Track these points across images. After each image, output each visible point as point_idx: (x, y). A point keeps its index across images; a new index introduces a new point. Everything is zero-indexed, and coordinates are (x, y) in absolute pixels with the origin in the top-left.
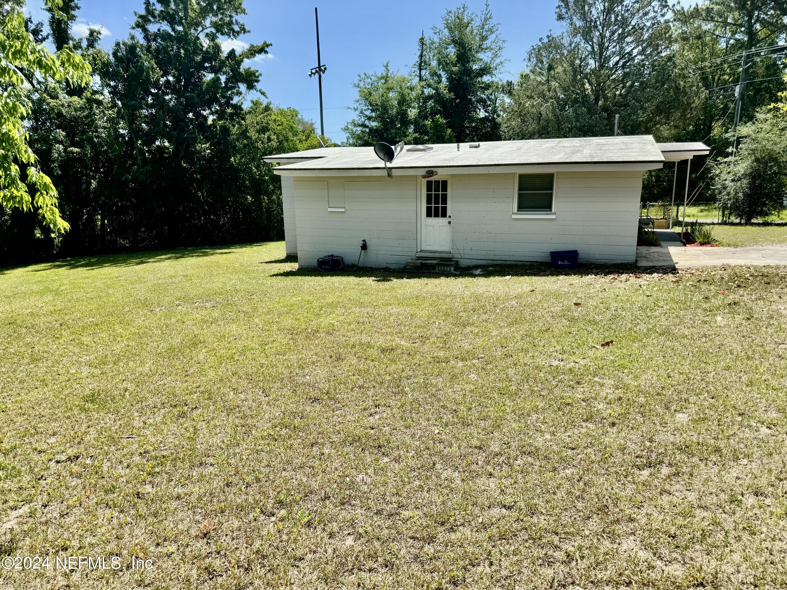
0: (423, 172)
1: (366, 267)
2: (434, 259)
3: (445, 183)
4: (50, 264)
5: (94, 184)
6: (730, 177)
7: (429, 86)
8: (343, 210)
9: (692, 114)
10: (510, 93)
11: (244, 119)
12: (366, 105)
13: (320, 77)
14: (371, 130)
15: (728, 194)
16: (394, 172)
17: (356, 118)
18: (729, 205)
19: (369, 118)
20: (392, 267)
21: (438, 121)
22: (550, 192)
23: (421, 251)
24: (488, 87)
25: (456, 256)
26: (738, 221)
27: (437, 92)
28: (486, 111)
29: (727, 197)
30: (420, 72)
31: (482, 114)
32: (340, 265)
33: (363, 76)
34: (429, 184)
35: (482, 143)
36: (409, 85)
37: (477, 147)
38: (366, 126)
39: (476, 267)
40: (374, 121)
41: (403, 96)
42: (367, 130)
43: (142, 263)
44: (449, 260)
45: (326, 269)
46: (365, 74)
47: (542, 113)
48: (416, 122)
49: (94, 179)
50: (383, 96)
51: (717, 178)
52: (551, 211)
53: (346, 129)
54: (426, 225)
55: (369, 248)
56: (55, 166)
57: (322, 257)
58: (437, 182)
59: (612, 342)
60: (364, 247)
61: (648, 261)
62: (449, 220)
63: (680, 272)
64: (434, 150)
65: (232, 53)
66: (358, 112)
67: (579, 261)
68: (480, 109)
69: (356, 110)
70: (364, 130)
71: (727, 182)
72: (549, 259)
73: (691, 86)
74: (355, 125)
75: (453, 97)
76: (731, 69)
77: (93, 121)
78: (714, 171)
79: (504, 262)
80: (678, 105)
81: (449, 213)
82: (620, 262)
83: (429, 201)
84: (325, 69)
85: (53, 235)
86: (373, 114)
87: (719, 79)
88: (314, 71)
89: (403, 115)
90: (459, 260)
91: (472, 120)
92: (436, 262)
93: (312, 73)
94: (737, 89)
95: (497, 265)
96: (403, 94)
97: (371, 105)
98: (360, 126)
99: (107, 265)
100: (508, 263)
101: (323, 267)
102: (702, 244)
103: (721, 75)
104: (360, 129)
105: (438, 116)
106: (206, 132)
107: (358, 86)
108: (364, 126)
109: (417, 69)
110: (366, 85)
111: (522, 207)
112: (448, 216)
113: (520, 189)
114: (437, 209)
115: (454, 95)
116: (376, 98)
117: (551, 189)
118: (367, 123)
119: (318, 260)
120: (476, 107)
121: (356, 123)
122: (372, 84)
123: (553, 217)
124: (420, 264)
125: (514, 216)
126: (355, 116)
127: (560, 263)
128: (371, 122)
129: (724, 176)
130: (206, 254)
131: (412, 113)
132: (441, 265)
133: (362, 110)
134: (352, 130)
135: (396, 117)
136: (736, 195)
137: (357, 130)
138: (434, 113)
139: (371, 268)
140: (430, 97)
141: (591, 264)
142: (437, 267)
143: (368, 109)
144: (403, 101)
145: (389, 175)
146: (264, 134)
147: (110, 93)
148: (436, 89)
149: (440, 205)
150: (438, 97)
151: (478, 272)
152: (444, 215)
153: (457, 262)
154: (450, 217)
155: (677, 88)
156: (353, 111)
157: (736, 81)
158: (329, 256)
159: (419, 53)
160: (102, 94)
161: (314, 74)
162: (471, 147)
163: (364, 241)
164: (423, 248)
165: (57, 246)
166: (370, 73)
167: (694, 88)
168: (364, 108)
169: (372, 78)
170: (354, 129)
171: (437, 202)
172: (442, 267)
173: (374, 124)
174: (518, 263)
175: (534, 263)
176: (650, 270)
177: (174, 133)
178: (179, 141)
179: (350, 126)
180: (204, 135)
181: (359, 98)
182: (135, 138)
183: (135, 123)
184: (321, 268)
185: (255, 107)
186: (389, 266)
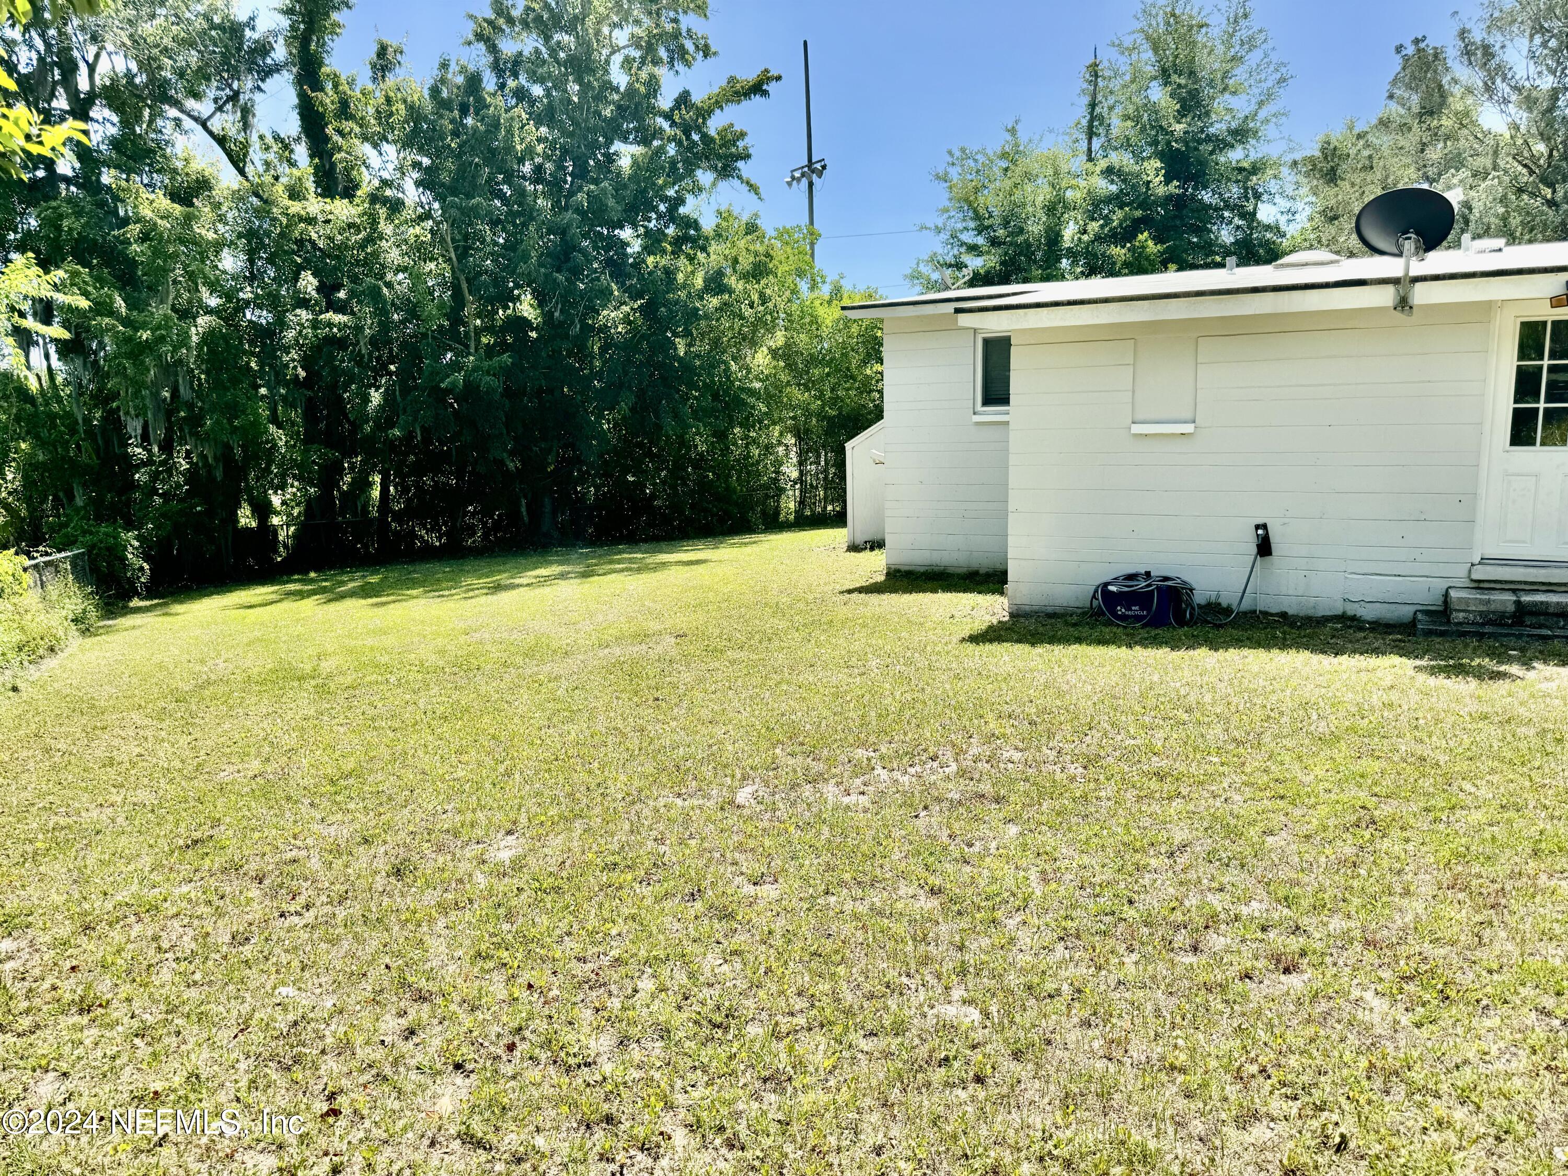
1: (1266, 614)
4: (276, 588)
5: (376, 397)
7: (1112, 171)
8: (1189, 428)
11: (704, 249)
12: (964, 219)
13: (811, 185)
16: (1422, 294)
17: (941, 249)
19: (973, 249)
20: (1368, 613)
21: (1144, 247)
23: (1484, 560)
30: (1090, 143)
32: (1181, 605)
33: (957, 154)
34: (1531, 333)
36: (1068, 167)
40: (986, 252)
41: (1058, 191)
43: (498, 588)
45: (1138, 618)
46: (963, 150)
48: (1089, 253)
49: (377, 388)
50: (1008, 196)
54: (1507, 474)
55: (1279, 549)
56: (293, 360)
60: (1264, 548)
65: (683, 99)
66: (944, 236)
69: (938, 230)
74: (936, 265)
77: (376, 254)
84: (824, 167)
85: (275, 520)
86: (984, 239)
88: (797, 174)
89: (1053, 237)
93: (793, 178)
97: (977, 217)
98: (950, 266)
99: (414, 592)
101: (1120, 610)
105: (1142, 235)
106: (630, 277)
107: (946, 178)
109: (1083, 137)
110: (964, 173)
114: (1555, 416)
118: (966, 258)
119: (1104, 591)
121: (942, 262)
122: (977, 172)
126: (938, 246)
128: (975, 258)
133: (954, 230)
135: (1039, 239)
139: (1284, 615)
143: (966, 229)
145: (1403, 304)
147: (418, 184)
156: (932, 233)
158: (1135, 577)
159: (1086, 100)
160: (399, 188)
161: (799, 180)
163: (1264, 526)
165: (285, 546)
166: (973, 147)
168: (960, 226)
169: (978, 157)
171: (1557, 393)
177: (560, 277)
178: (568, 298)
179: (925, 269)
180: (623, 284)
181: (947, 203)
182: (470, 293)
183: (472, 255)
184: (1114, 614)
185: (724, 224)
186: (1351, 610)
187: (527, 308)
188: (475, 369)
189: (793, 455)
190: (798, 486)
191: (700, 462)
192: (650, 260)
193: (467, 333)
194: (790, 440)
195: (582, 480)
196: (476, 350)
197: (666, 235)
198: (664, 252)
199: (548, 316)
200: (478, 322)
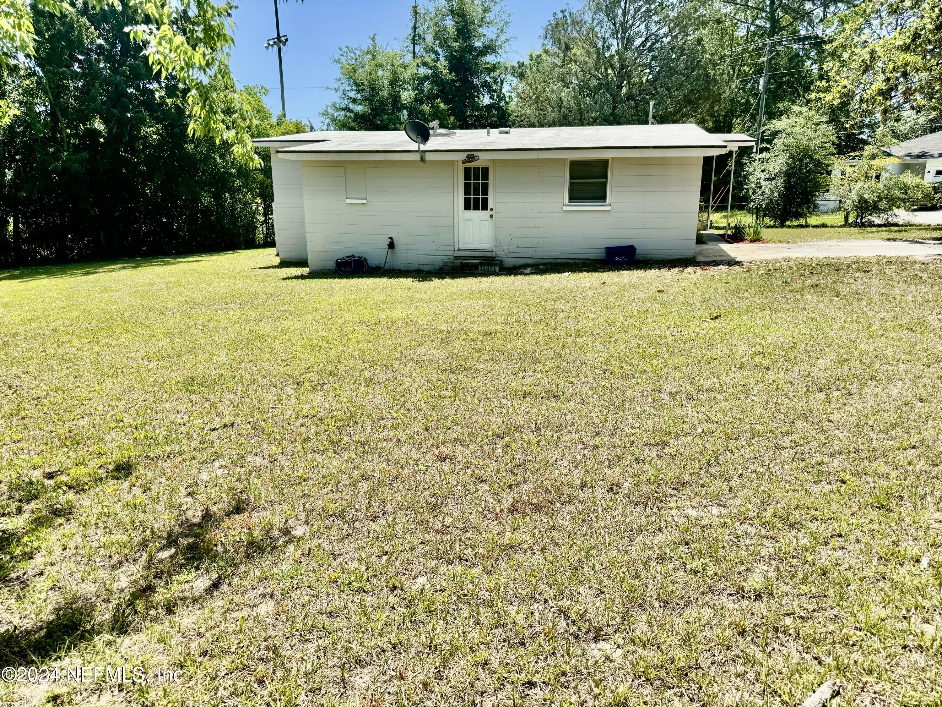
0: (463, 156)
1: (394, 270)
2: (475, 258)
3: (486, 170)
5: (9, 174)
6: (764, 175)
7: (424, 64)
8: (365, 201)
9: (720, 106)
10: (521, 76)
12: (349, 85)
13: (279, 49)
14: (357, 115)
15: (763, 194)
16: (428, 157)
17: (338, 100)
18: (764, 206)
19: (354, 101)
20: (425, 268)
21: (438, 107)
22: (604, 180)
23: (459, 250)
24: (494, 68)
25: (499, 254)
26: (772, 223)
27: (434, 72)
28: (491, 98)
29: (761, 197)
30: (414, 47)
31: (486, 100)
32: (364, 266)
33: (344, 49)
34: (467, 171)
35: (511, 130)
36: (401, 61)
37: (507, 133)
38: (352, 111)
39: (526, 266)
40: (361, 104)
41: (395, 74)
42: (352, 115)
43: (88, 273)
44: (492, 258)
45: (348, 272)
46: (348, 48)
47: (564, 99)
48: (410, 109)
49: (10, 169)
50: (371, 74)
51: (751, 177)
52: (605, 202)
53: (326, 114)
54: (464, 220)
55: (396, 246)
57: (341, 257)
58: (476, 169)
59: (720, 316)
60: (391, 245)
61: (705, 257)
62: (491, 213)
63: (745, 264)
64: (457, 135)
66: (340, 93)
67: (637, 257)
68: (483, 94)
69: (337, 90)
70: (348, 114)
71: (761, 181)
72: (603, 256)
73: (722, 74)
74: (337, 109)
75: (455, 78)
76: (752, 60)
78: (747, 169)
79: (554, 261)
80: (709, 95)
81: (490, 206)
82: (678, 257)
83: (467, 192)
84: (287, 40)
86: (359, 97)
87: (739, 70)
88: (271, 43)
89: (396, 98)
90: (503, 259)
91: (477, 107)
92: (478, 261)
93: (269, 45)
94: (762, 81)
95: (547, 264)
96: (395, 73)
97: (356, 84)
98: (343, 110)
100: (559, 261)
101: (343, 269)
102: (752, 241)
103: (741, 66)
104: (342, 113)
105: (438, 101)
106: (156, 111)
107: (339, 62)
108: (347, 109)
109: (410, 44)
110: (347, 60)
111: (574, 198)
112: (489, 209)
113: (571, 177)
114: (476, 200)
115: (456, 76)
116: (362, 75)
117: (605, 177)
118: (351, 106)
119: (337, 262)
120: (478, 92)
121: (338, 107)
122: (356, 60)
123: (608, 208)
124: (459, 264)
125: (565, 208)
126: (336, 98)
127: (617, 259)
128: (356, 106)
129: (757, 174)
130: (169, 263)
131: (406, 96)
132: (485, 264)
133: (345, 91)
134: (333, 115)
135: (387, 99)
136: (771, 194)
137: (339, 115)
138: (431, 98)
139: (400, 270)
140: (426, 78)
141: (648, 260)
142: (480, 267)
143: (352, 89)
144: (394, 81)
145: (422, 160)
146: (230, 117)
148: (434, 68)
149: (480, 196)
150: (435, 78)
151: (529, 270)
152: (485, 207)
153: (501, 261)
154: (492, 210)
155: (707, 75)
156: (333, 92)
157: (759, 71)
158: (349, 257)
159: (412, 24)
160: (15, 58)
161: (272, 46)
162: (501, 133)
163: (391, 238)
164: (461, 247)
166: (353, 46)
167: (725, 76)
168: (348, 88)
169: (356, 52)
170: (336, 114)
171: (476, 192)
172: (486, 267)
173: (359, 108)
174: (569, 261)
175: (586, 261)
176: (715, 263)
177: (115, 111)
178: (121, 122)
179: (330, 111)
180: (153, 115)
181: (341, 76)
182: (62, 116)
183: (62, 97)
184: (341, 270)
185: (213, 83)
186: (421, 267)
187: (98, 125)
188: (68, 159)
189: (260, 208)
190: (264, 225)
191: (207, 212)
192: (169, 101)
193: (61, 138)
194: (258, 200)
195: (137, 220)
196: (68, 147)
197: (178, 88)
198: (178, 97)
199: (110, 132)
200: (69, 131)
